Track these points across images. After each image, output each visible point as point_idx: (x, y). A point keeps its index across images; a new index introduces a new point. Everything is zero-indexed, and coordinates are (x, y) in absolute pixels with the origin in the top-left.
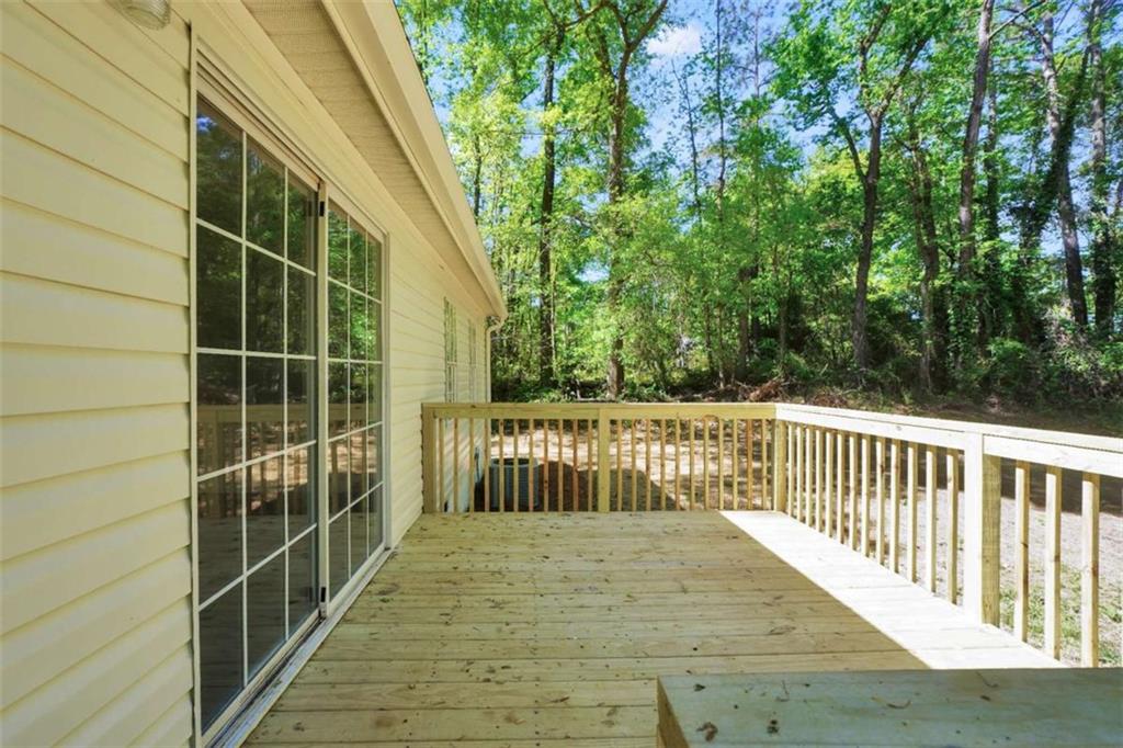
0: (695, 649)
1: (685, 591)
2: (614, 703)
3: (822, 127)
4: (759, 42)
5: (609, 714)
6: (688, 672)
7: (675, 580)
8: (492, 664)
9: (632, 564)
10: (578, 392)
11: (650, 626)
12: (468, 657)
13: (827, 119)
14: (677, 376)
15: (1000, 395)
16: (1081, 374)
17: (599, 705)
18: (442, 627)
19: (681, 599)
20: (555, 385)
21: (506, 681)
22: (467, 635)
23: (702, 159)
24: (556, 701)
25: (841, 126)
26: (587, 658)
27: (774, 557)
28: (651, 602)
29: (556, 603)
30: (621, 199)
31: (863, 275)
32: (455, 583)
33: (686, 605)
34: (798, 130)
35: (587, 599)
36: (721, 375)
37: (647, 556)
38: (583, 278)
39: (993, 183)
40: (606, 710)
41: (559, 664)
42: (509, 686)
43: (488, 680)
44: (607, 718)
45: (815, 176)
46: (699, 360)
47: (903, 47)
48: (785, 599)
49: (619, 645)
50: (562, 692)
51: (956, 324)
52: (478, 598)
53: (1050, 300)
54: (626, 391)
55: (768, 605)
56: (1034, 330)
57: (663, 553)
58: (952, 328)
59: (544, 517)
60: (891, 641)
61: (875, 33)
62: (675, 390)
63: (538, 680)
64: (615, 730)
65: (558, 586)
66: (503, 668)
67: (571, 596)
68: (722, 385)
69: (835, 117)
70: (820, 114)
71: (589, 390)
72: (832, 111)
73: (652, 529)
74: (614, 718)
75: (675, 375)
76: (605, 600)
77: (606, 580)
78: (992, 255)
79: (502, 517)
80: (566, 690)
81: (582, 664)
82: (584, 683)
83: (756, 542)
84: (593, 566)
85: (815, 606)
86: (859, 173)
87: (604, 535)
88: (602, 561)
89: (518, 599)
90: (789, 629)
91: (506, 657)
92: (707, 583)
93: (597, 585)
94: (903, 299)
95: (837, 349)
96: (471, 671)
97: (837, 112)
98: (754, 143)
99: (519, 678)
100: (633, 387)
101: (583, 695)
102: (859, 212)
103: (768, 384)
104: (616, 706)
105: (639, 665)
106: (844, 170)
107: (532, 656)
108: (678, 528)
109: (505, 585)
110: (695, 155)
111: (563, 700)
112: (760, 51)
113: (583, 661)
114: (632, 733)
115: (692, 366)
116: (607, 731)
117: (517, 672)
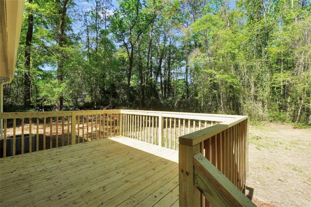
0: (116, 168)
1: (108, 157)
2: (103, 186)
3: (122, 43)
4: (106, 16)
5: (103, 189)
6: (117, 173)
7: (104, 156)
8: (59, 194)
9: (90, 155)
10: (43, 109)
11: (103, 167)
12: (48, 196)
13: (123, 42)
14: (81, 104)
15: (152, 108)
16: (162, 104)
17: (100, 188)
18: (28, 193)
19: (107, 159)
20: (32, 107)
21: (67, 196)
22: (42, 191)
23: (90, 41)
24: (87, 193)
25: (125, 45)
26: (90, 180)
27: (124, 145)
28: (100, 162)
29: (72, 171)
30: (64, 46)
31: (129, 81)
32: (23, 179)
33: (110, 160)
34: (116, 42)
35: (81, 167)
36: (95, 104)
37: (93, 152)
38: (43, 69)
39: (151, 66)
40: (102, 188)
41: (83, 185)
42: (68, 197)
43: (60, 198)
44: (103, 190)
45: (119, 55)
46: (88, 99)
47: (138, 32)
48: (130, 153)
49: (97, 174)
50: (88, 190)
51: (146, 93)
52: (39, 180)
53: (159, 90)
54: (64, 108)
55: (127, 154)
56: (157, 95)
57: (98, 151)
58: (145, 94)
59: (52, 150)
60: (151, 154)
61: (133, 26)
62: (81, 108)
63: (78, 191)
64: (106, 191)
65: (70, 167)
66: (63, 193)
67: (76, 168)
68: (96, 107)
69: (124, 42)
70: (121, 40)
71: (48, 108)
72: (124, 40)
73: (91, 146)
74: (105, 189)
75: (81, 103)
76: (87, 166)
77: (85, 161)
78: (151, 80)
79: (31, 154)
80: (89, 189)
81: (89, 182)
82: (92, 186)
83: (119, 143)
84: (79, 159)
85: (136, 152)
86: (129, 57)
87: (78, 150)
88: (80, 157)
89: (57, 175)
90: (133, 158)
91: (63, 190)
92: (112, 154)
93: (83, 163)
94: (135, 87)
95: (123, 98)
96: (51, 199)
97: (125, 41)
98: (106, 42)
99: (71, 193)
100: (67, 107)
101: (94, 188)
102: (128, 65)
103: (108, 106)
104: (104, 186)
105: (105, 176)
106: (125, 55)
107: (72, 186)
108: (99, 144)
109: (49, 173)
110: (88, 39)
111: (89, 192)
112: (107, 18)
113: (89, 181)
114: (111, 189)
115: (86, 101)
116: (104, 192)
117: (70, 192)
